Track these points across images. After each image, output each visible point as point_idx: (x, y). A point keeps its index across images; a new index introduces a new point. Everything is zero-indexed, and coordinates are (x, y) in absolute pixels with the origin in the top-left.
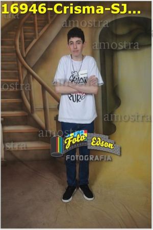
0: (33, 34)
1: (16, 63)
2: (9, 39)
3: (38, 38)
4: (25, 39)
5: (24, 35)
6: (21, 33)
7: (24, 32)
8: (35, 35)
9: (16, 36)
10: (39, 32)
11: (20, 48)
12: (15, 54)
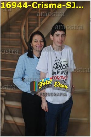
0: (36, 22)
1: (20, 47)
2: (16, 27)
3: (40, 26)
4: (29, 27)
5: (29, 23)
6: (26, 22)
7: (29, 21)
8: (37, 24)
9: (22, 24)
10: (41, 21)
11: (24, 35)
12: (20, 40)
